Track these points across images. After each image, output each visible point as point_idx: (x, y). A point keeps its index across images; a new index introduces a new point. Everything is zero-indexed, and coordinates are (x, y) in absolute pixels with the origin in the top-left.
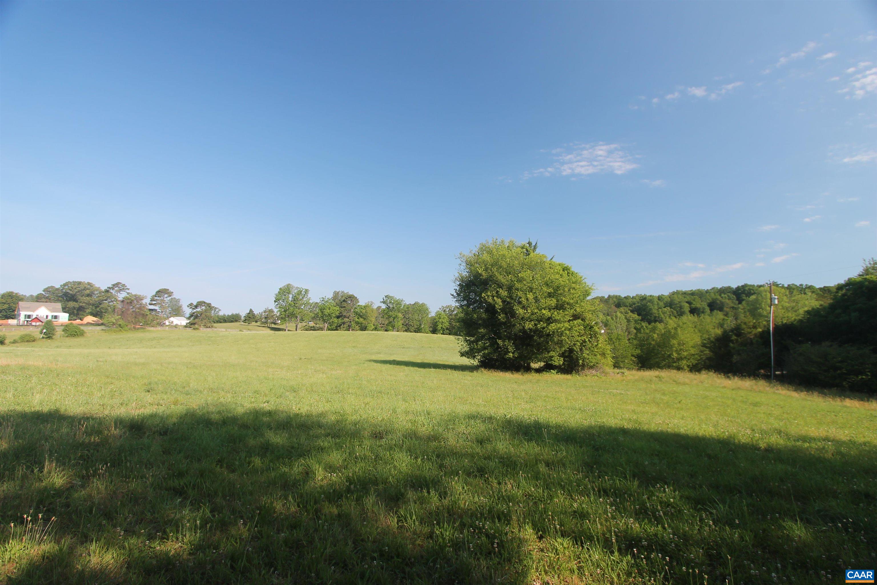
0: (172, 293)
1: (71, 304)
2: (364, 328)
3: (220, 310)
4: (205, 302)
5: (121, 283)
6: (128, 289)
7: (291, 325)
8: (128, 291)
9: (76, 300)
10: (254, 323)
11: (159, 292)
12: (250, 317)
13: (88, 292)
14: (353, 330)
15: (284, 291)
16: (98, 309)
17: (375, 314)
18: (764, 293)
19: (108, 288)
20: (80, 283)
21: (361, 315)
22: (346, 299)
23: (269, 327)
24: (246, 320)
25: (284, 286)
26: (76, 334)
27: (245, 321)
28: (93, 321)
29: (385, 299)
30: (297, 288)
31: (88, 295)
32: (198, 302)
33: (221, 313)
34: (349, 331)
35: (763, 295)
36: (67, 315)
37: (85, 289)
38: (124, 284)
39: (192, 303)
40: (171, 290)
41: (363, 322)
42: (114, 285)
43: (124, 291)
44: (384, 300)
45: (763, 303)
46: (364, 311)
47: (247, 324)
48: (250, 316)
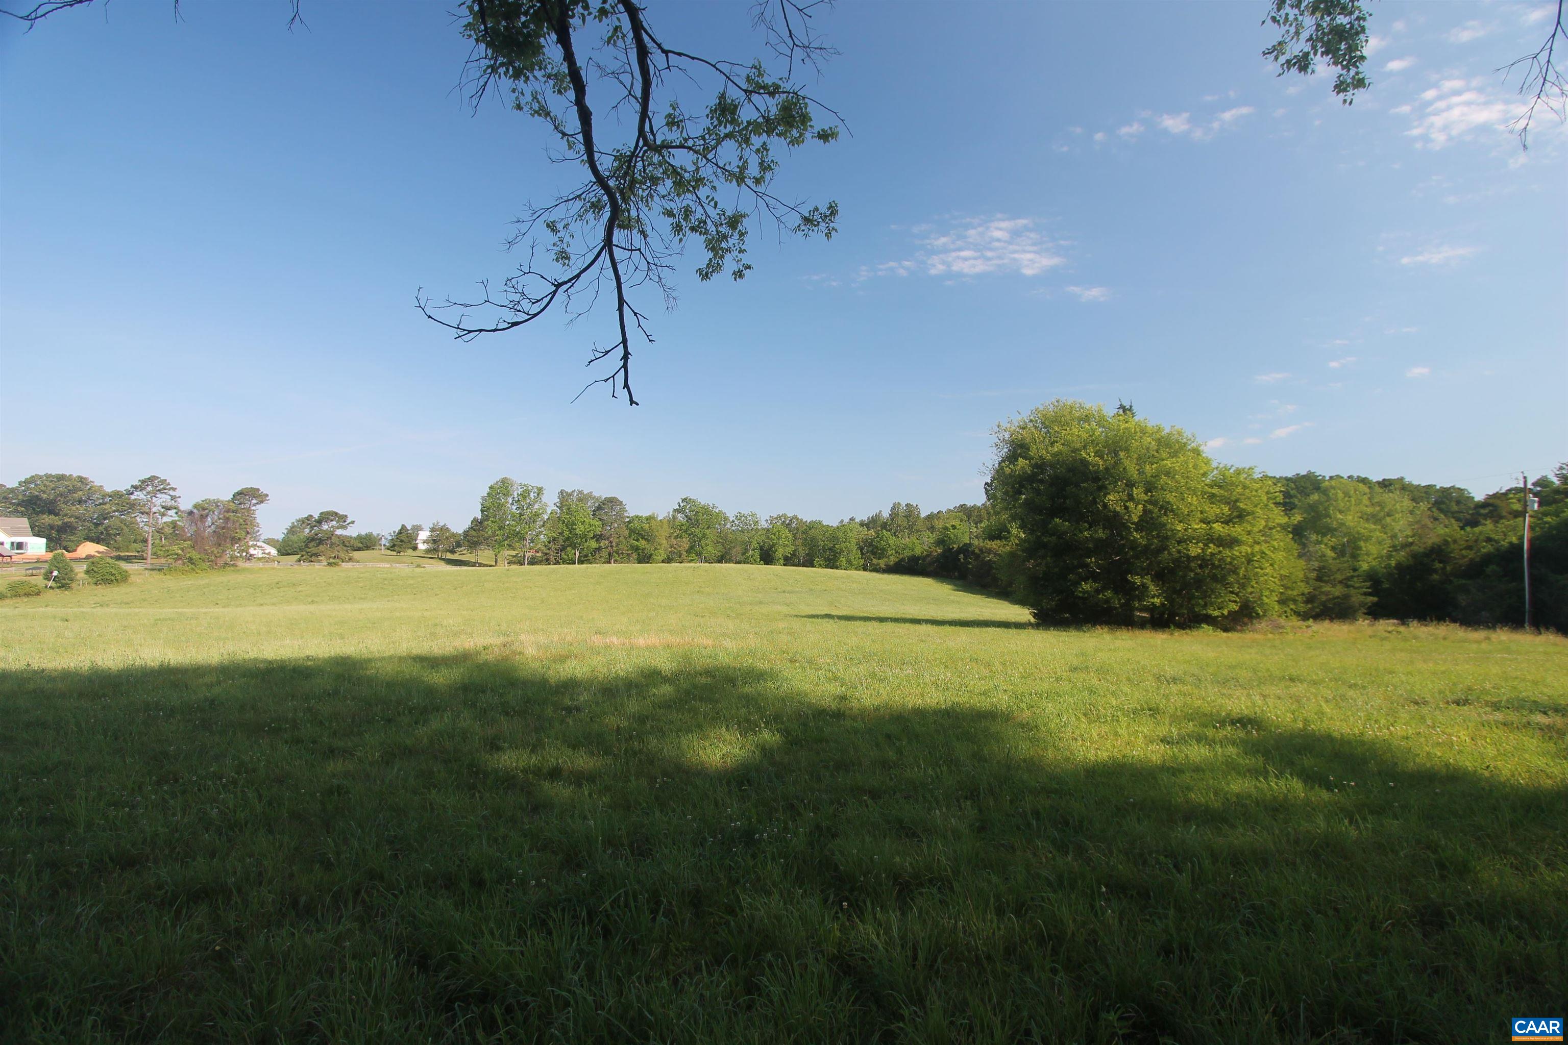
0: (267, 495)
1: (46, 520)
2: (645, 558)
4: (336, 514)
5: (158, 478)
6: (174, 489)
7: (485, 555)
8: (172, 493)
9: (54, 512)
11: (240, 493)
12: (402, 541)
13: (79, 494)
14: (616, 561)
16: (101, 528)
17: (665, 532)
18: (1333, 491)
19: (132, 486)
20: (62, 478)
21: (642, 534)
22: (604, 504)
23: (441, 559)
24: (394, 546)
25: (497, 482)
26: (113, 578)
27: (392, 547)
28: (99, 552)
29: (682, 505)
30: (521, 485)
31: (80, 502)
32: (321, 513)
34: (610, 563)
35: (1331, 494)
36: (43, 540)
37: (73, 489)
38: (166, 480)
39: (311, 516)
40: (263, 490)
41: (647, 546)
42: (143, 482)
43: (165, 493)
44: (680, 506)
45: (1331, 508)
46: (646, 526)
47: (395, 553)
48: (403, 538)
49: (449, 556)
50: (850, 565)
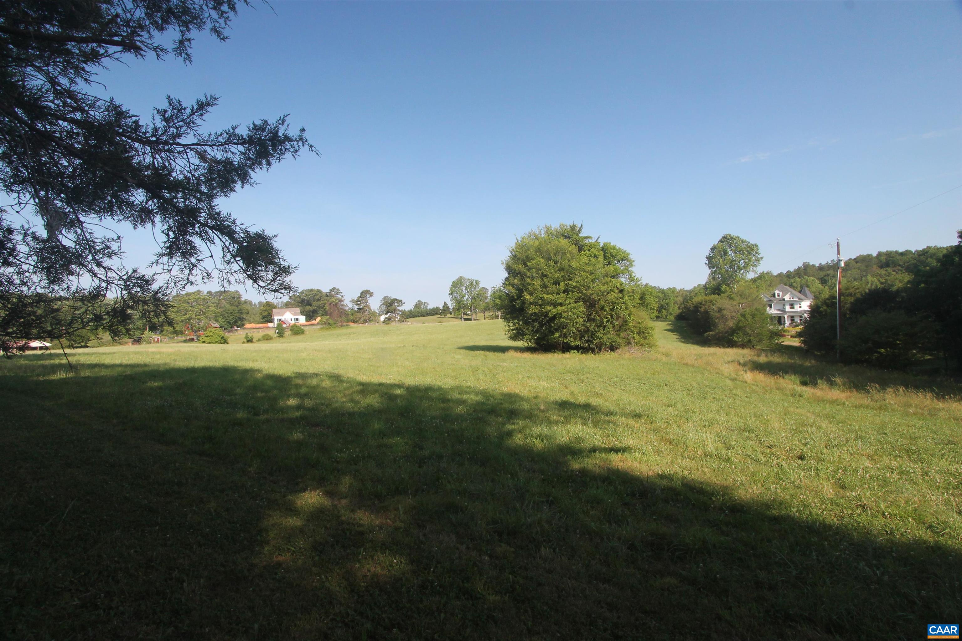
1: (308, 308)
3: (428, 304)
4: (396, 300)
5: (337, 288)
9: (310, 305)
10: (449, 315)
13: (317, 297)
15: (457, 285)
20: (312, 290)
25: (457, 279)
30: (468, 280)
31: (318, 300)
33: (430, 307)
36: (304, 317)
37: (316, 295)
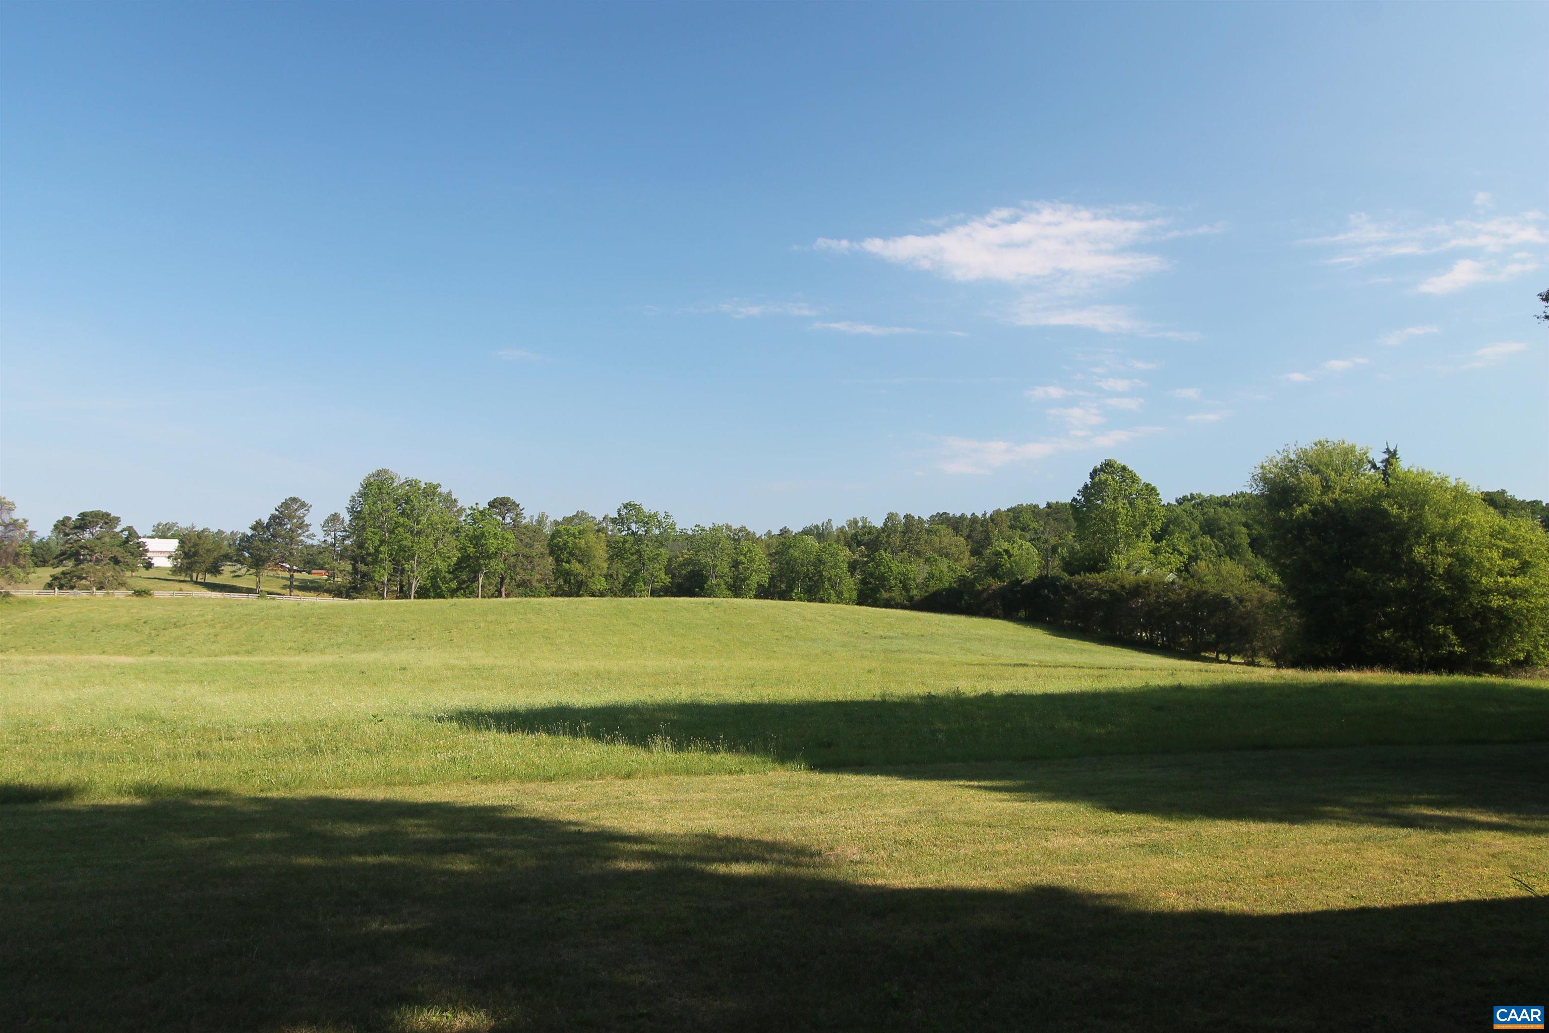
21: (575, 554)
23: (197, 583)
41: (582, 571)
44: (620, 515)
46: (581, 543)
49: (210, 579)
50: (840, 599)
